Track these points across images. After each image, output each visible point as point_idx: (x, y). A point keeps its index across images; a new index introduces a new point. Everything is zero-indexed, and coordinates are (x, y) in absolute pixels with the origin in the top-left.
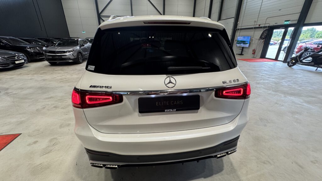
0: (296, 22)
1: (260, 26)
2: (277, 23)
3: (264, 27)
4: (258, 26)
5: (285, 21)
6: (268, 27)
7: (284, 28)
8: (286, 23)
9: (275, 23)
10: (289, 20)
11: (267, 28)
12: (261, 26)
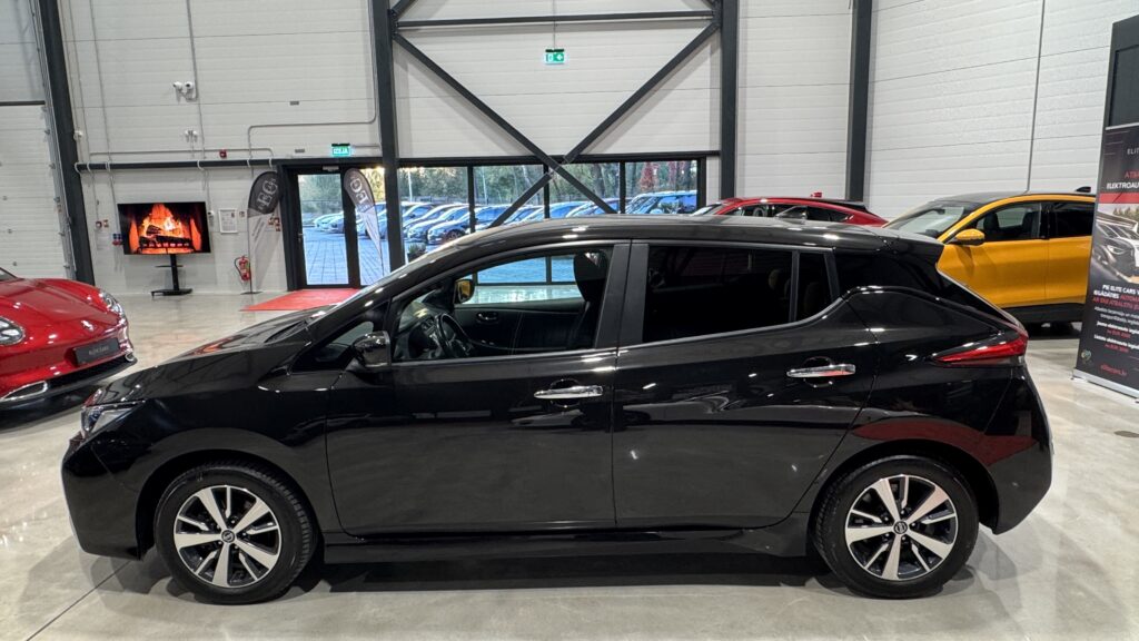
0: (378, 152)
1: (228, 159)
2: (303, 151)
3: (255, 163)
4: (216, 157)
5: (334, 145)
6: (274, 161)
7: (337, 168)
8: (339, 152)
9: (297, 151)
10: (347, 145)
11: (271, 168)
12: (231, 157)
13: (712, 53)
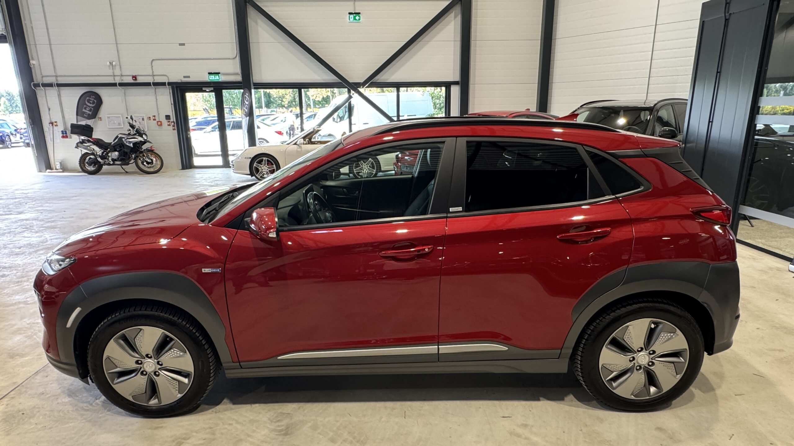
0: (239, 78)
1: (138, 81)
2: (189, 77)
3: (156, 84)
4: (129, 80)
5: (210, 73)
7: (212, 89)
8: (213, 78)
9: (185, 77)
11: (168, 88)
13: (455, 17)
